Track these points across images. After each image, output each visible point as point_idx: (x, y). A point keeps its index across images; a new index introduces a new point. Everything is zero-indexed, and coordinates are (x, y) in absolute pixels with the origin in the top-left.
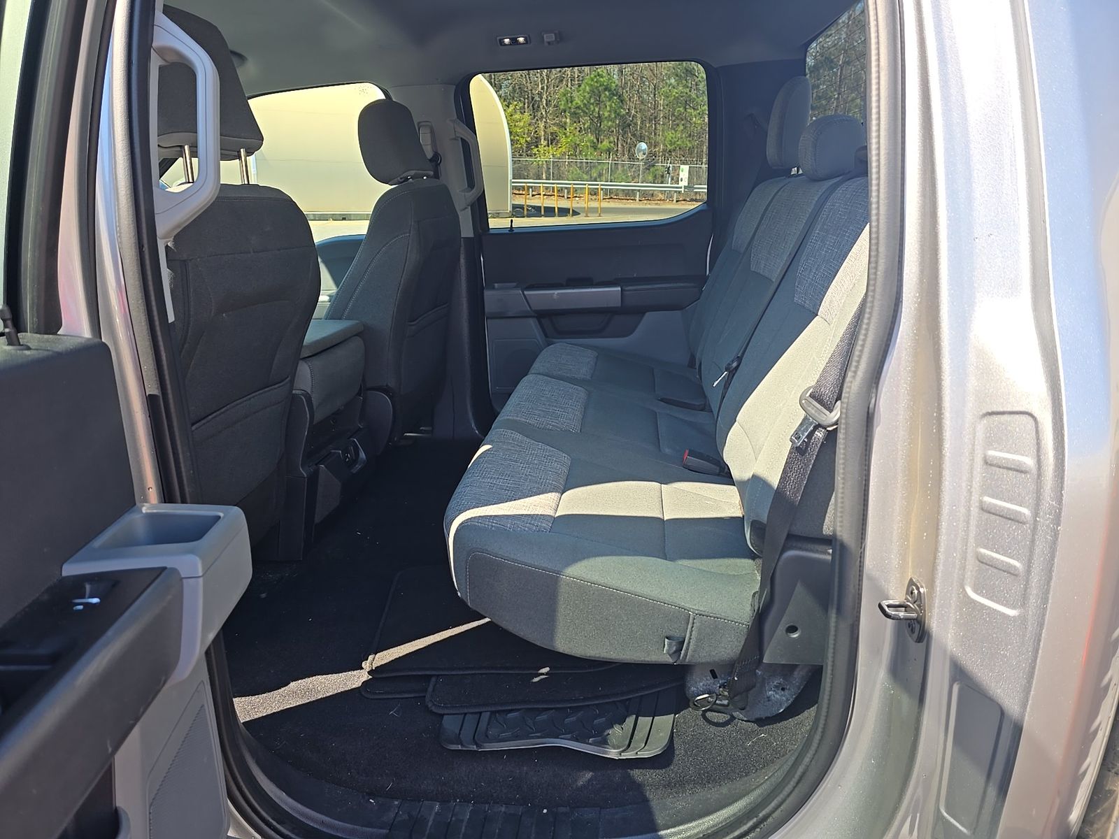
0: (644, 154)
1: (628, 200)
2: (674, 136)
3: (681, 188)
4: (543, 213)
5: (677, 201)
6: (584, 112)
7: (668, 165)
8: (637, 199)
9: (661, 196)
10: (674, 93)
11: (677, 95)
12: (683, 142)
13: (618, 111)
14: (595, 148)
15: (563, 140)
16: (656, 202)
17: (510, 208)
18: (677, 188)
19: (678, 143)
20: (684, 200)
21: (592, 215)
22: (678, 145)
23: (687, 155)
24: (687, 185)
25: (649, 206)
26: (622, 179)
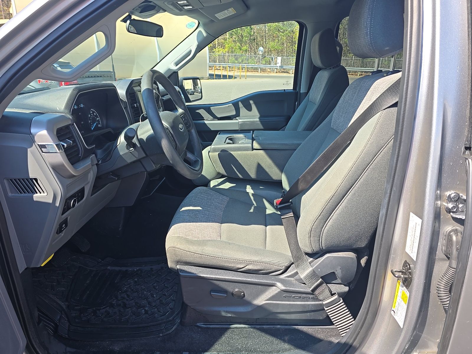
0: (262, 52)
1: (255, 72)
2: (274, 44)
3: (278, 67)
4: (222, 77)
5: (276, 72)
6: (235, 33)
7: (272, 57)
8: (259, 71)
9: (269, 70)
10: (274, 26)
11: (275, 26)
12: (278, 47)
13: (250, 33)
14: (241, 49)
15: (227, 46)
16: (267, 73)
17: (208, 75)
18: (276, 67)
19: (276, 47)
20: (279, 72)
21: (243, 78)
22: (276, 48)
23: (279, 53)
24: (280, 65)
25: (264, 75)
26: (252, 63)
